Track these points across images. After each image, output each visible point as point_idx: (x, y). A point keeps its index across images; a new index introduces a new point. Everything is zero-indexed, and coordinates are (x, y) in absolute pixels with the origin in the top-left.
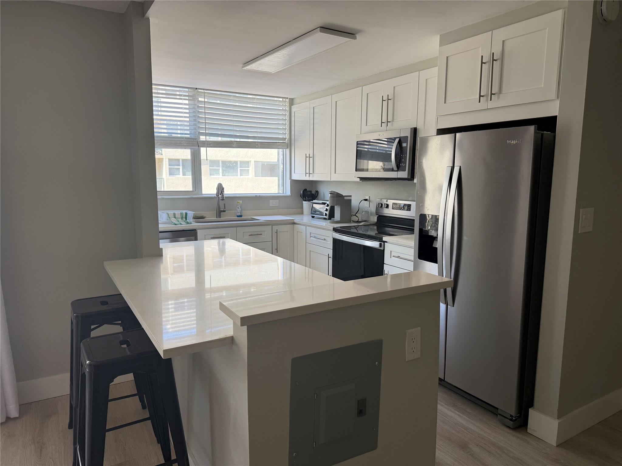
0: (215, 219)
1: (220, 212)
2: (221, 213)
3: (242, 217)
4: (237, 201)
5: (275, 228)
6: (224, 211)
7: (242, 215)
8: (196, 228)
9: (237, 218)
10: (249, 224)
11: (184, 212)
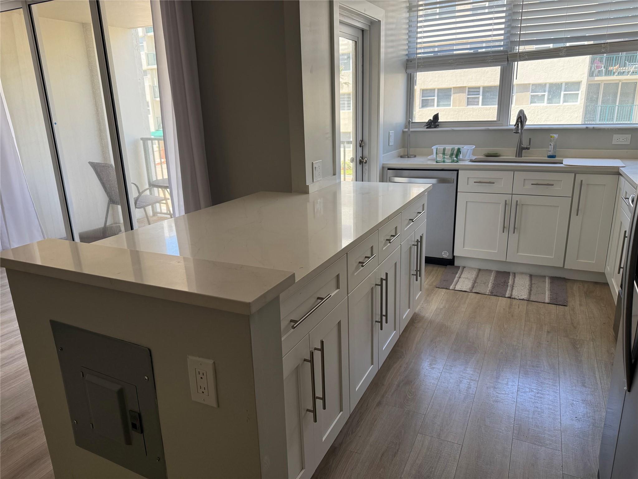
0: (513, 158)
1: (521, 150)
2: (523, 151)
3: (554, 158)
4: (551, 135)
5: (579, 177)
6: (528, 148)
7: (555, 156)
8: (459, 168)
9: (547, 158)
10: (544, 169)
11: (456, 147)
